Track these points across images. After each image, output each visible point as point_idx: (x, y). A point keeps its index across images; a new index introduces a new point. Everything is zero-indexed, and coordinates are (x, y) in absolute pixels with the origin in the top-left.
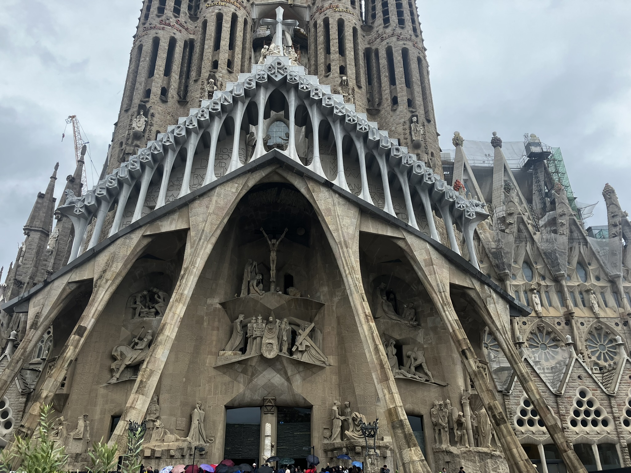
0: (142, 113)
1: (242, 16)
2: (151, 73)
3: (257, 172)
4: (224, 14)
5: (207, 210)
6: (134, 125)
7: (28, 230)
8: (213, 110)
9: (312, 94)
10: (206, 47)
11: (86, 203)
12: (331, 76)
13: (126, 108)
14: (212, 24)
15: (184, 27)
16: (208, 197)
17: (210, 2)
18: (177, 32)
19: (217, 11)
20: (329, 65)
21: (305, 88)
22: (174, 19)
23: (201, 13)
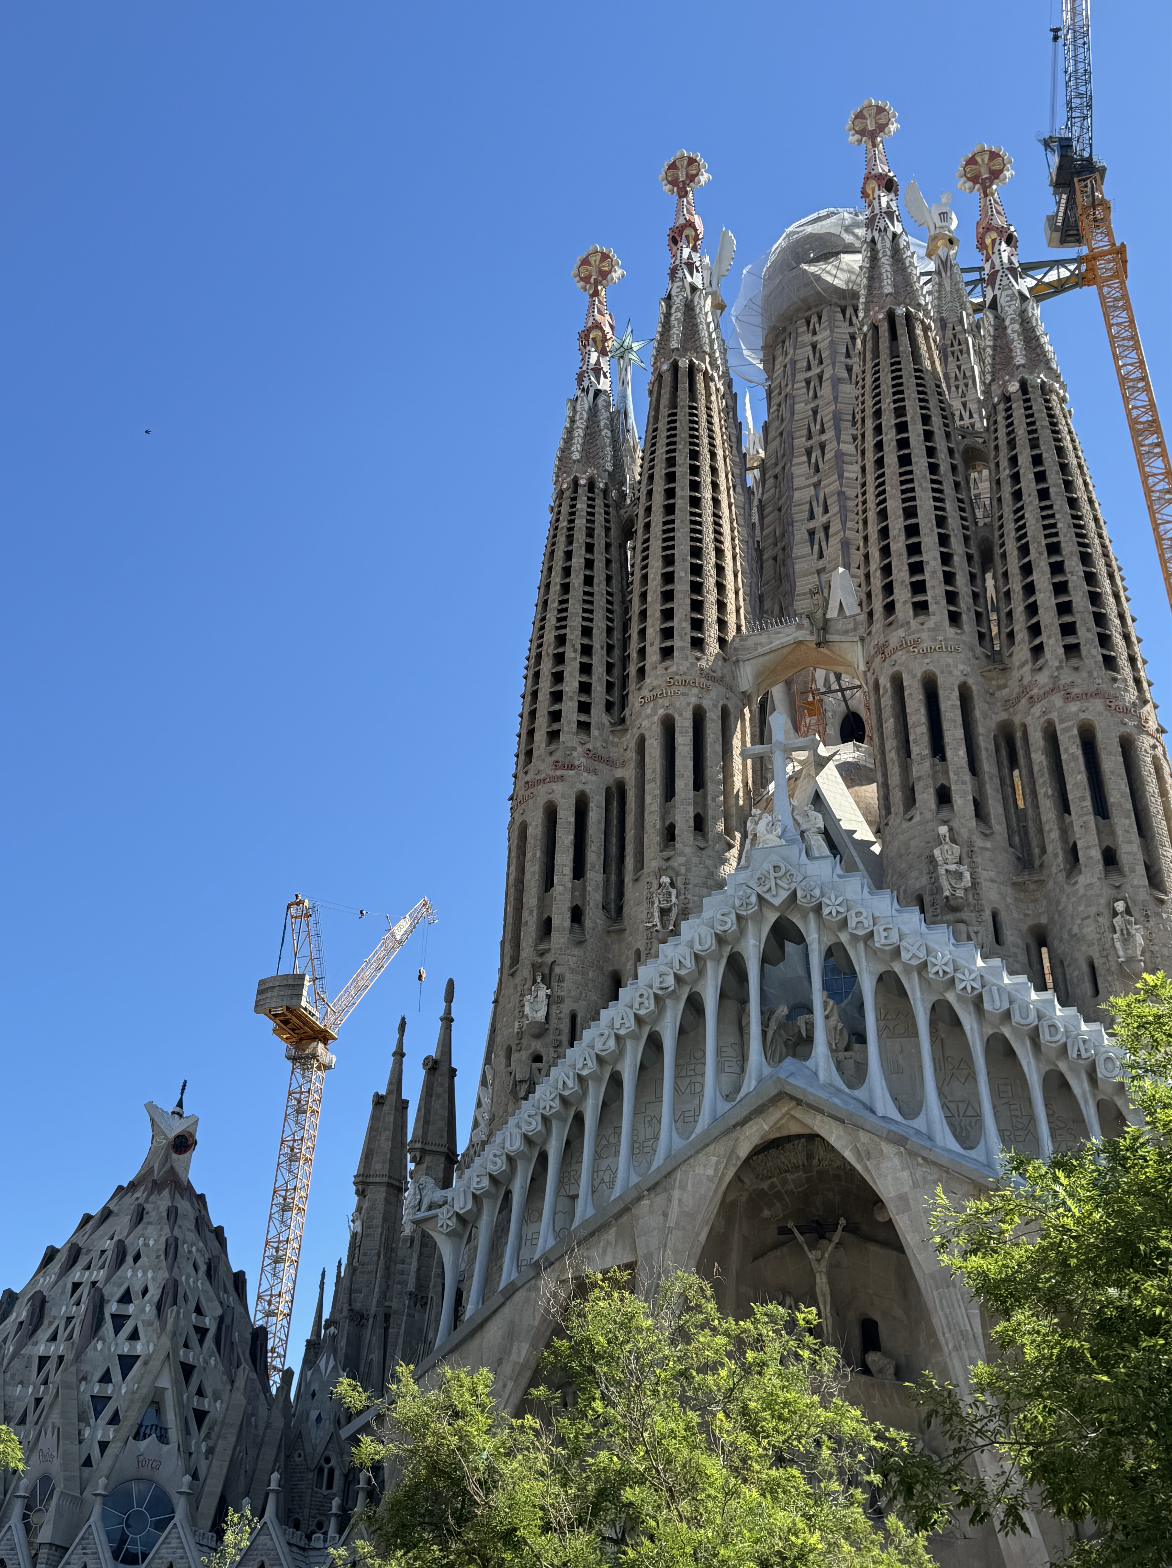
0: (539, 980)
1: (715, 706)
2: (548, 881)
3: (751, 1122)
4: (676, 716)
5: (665, 1221)
6: (527, 1010)
7: (363, 1185)
8: (662, 989)
9: (852, 923)
10: (648, 799)
11: (457, 1209)
13: (511, 967)
14: (655, 743)
15: (600, 759)
16: (665, 1190)
17: (645, 692)
18: (589, 777)
19: (661, 712)
20: (913, 789)
21: (834, 913)
22: (580, 749)
23: (633, 717)
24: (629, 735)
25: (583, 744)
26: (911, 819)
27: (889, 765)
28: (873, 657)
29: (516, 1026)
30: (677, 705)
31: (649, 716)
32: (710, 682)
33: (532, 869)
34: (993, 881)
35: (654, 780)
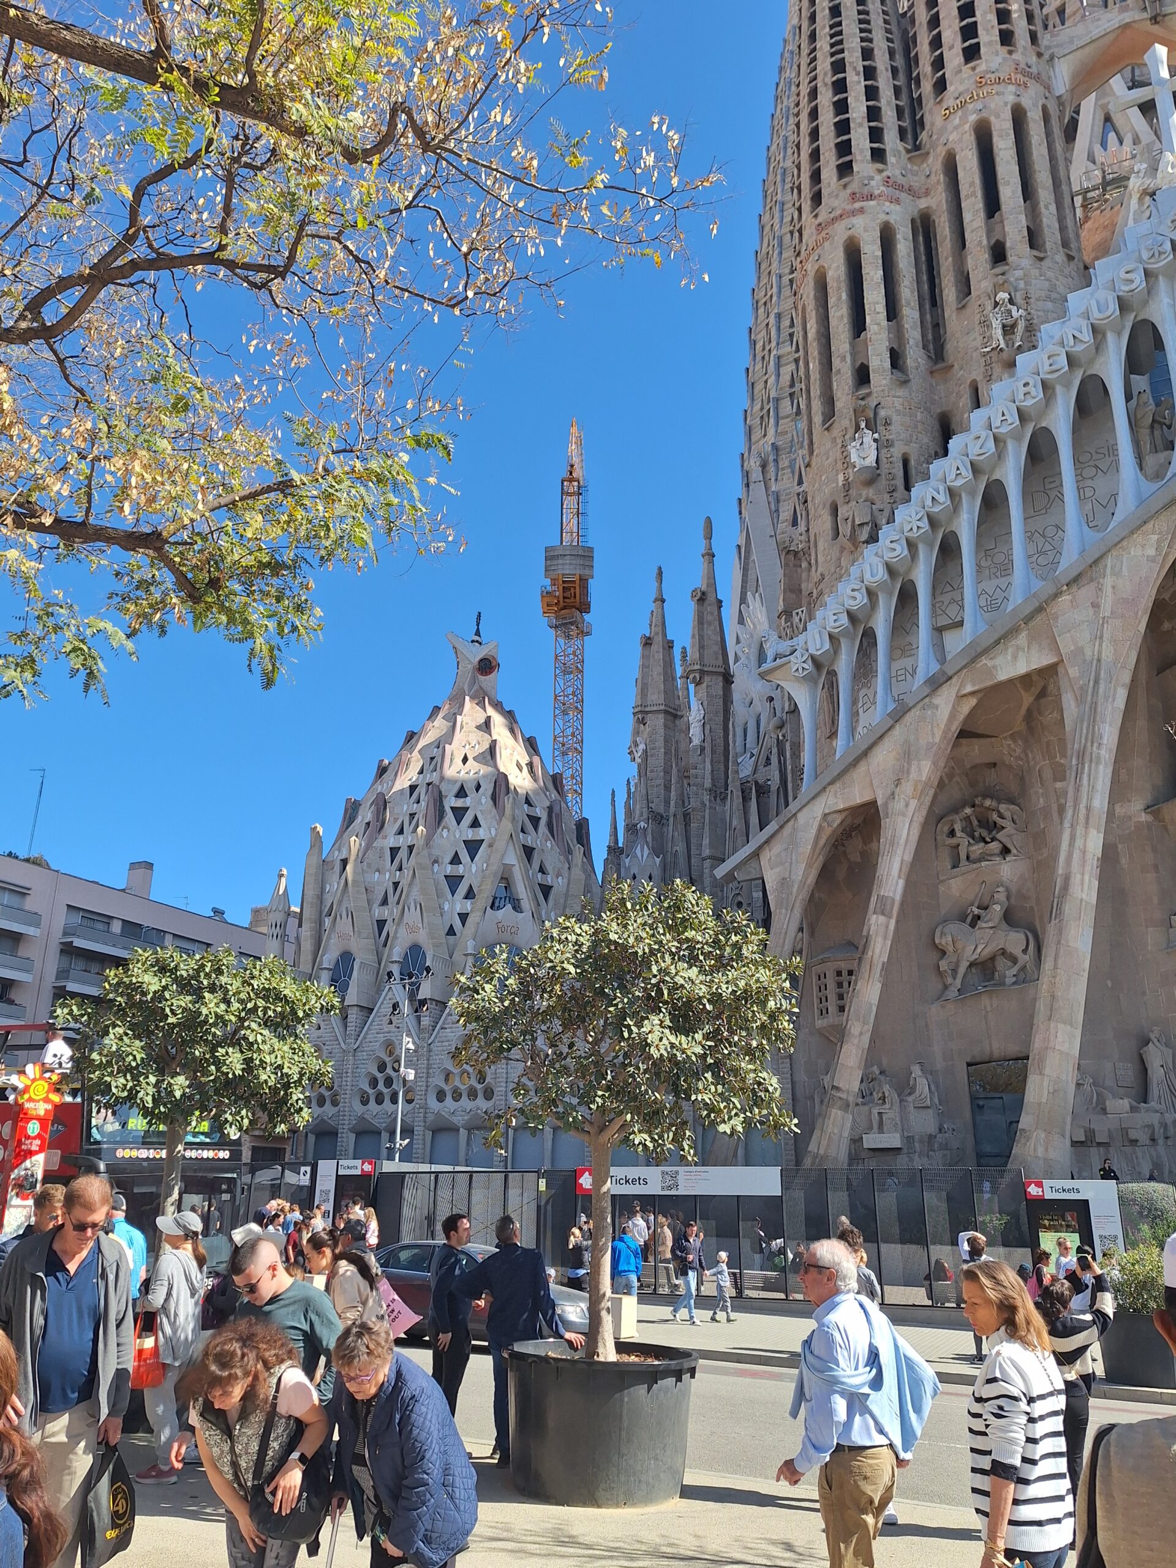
0: (863, 425)
1: (1035, 105)
2: (859, 325)
4: (993, 119)
5: (1096, 613)
6: (854, 457)
7: (640, 714)
8: (1051, 373)
10: (967, 217)
11: (811, 652)
13: (824, 422)
14: (970, 154)
15: (900, 188)
16: (1092, 580)
17: (950, 101)
18: (892, 206)
19: (973, 118)
22: (878, 178)
23: (935, 137)
24: (931, 159)
25: (880, 171)
29: (841, 477)
30: (993, 106)
31: (956, 128)
32: (1026, 79)
33: (839, 314)
35: (974, 194)
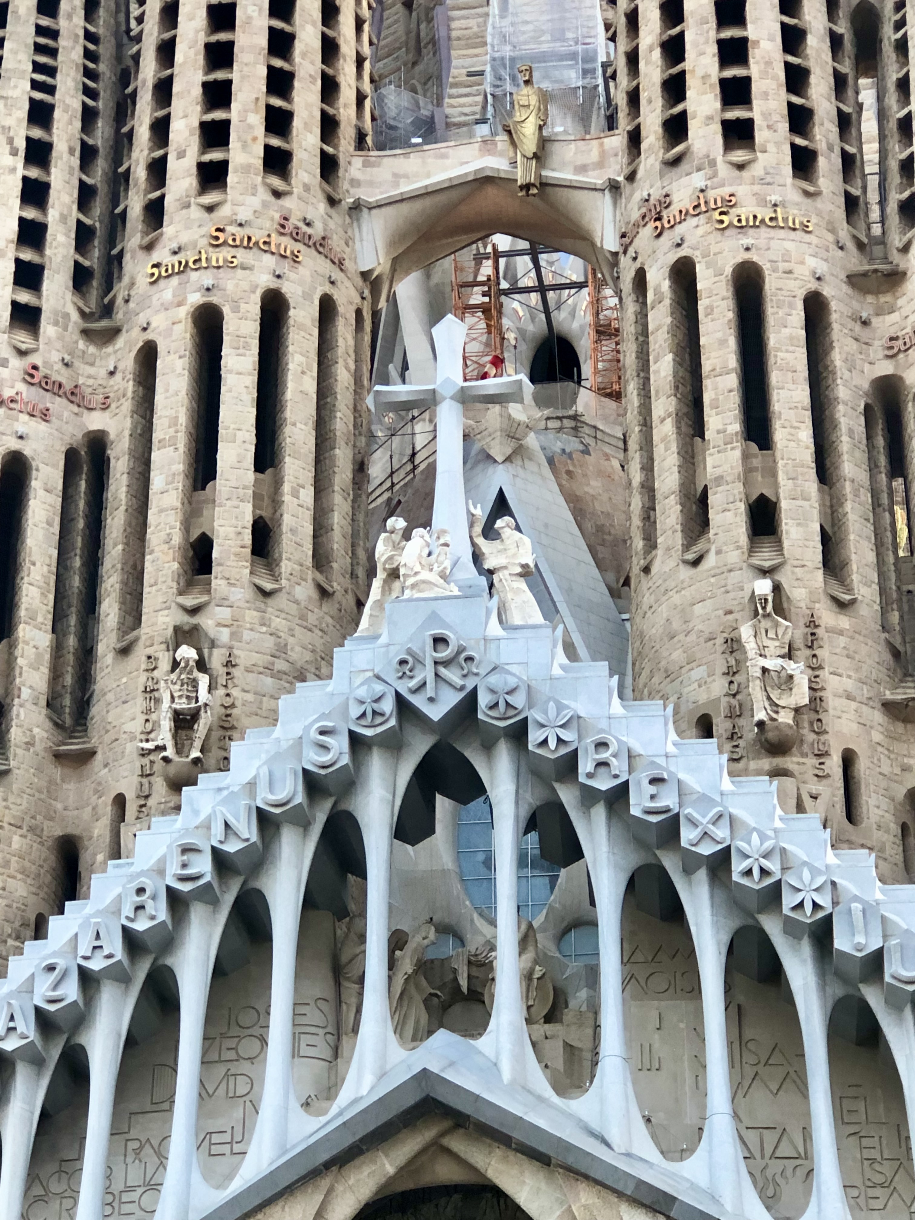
1: (307, 296)
3: (362, 1158)
4: (226, 310)
8: (184, 879)
9: (585, 766)
10: (157, 481)
12: (710, 561)
14: (178, 364)
15: (57, 388)
17: (162, 254)
18: (33, 424)
19: (196, 299)
20: (703, 501)
21: (552, 744)
22: (17, 364)
23: (132, 305)
24: (121, 342)
25: (22, 353)
26: (696, 563)
27: (659, 451)
28: (636, 225)
30: (230, 286)
31: (166, 307)
32: (299, 246)
34: (849, 697)
35: (173, 442)
